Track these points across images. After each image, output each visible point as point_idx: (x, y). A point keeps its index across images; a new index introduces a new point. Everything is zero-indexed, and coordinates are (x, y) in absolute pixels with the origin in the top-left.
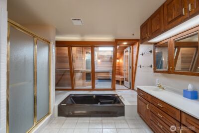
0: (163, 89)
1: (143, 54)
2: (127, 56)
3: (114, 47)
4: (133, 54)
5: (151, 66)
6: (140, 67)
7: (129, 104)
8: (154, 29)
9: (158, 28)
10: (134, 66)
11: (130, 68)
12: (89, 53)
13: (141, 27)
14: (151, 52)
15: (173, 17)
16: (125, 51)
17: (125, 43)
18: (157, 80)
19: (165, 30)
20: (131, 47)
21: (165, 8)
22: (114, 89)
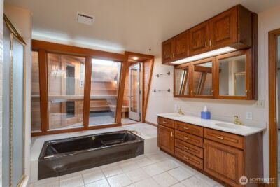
0: (183, 114)
1: (158, 76)
2: (134, 76)
3: (121, 62)
4: (144, 74)
5: (169, 91)
6: (155, 92)
7: (148, 138)
8: (179, 51)
9: (183, 51)
10: (146, 90)
11: (140, 92)
12: (83, 63)
13: (163, 43)
14: (169, 73)
15: (198, 46)
16: (130, 68)
17: (135, 58)
18: (176, 106)
19: (191, 56)
20: (142, 64)
21: (191, 34)
22: (119, 124)
